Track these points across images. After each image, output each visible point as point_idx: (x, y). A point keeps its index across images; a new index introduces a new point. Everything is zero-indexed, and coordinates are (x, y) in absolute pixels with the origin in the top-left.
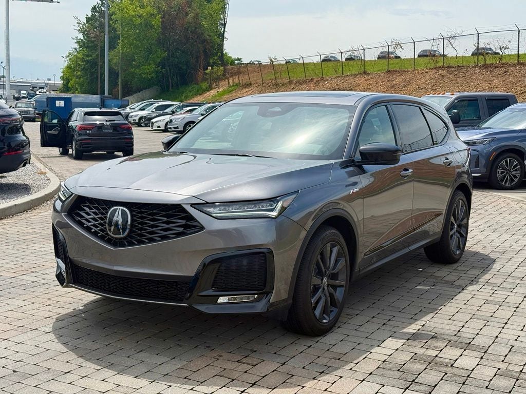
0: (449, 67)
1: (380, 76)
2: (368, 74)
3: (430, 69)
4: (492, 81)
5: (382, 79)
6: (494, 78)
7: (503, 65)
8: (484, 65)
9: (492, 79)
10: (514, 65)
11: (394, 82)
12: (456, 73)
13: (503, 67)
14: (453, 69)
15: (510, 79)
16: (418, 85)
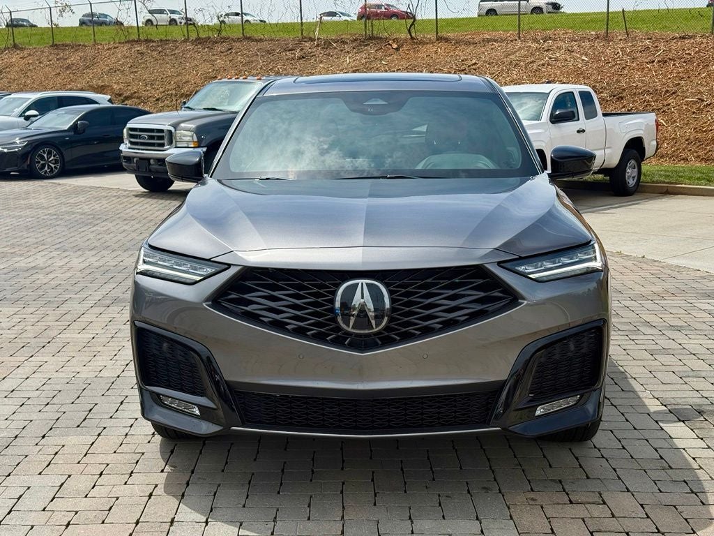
0: (147, 41)
1: (42, 52)
2: (22, 49)
3: (120, 43)
4: (214, 61)
5: (48, 57)
6: (216, 57)
7: (224, 39)
8: (197, 39)
9: (213, 58)
10: (239, 40)
11: (69, 61)
12: (160, 49)
13: (224, 42)
14: (154, 44)
15: (239, 59)
16: (107, 65)
